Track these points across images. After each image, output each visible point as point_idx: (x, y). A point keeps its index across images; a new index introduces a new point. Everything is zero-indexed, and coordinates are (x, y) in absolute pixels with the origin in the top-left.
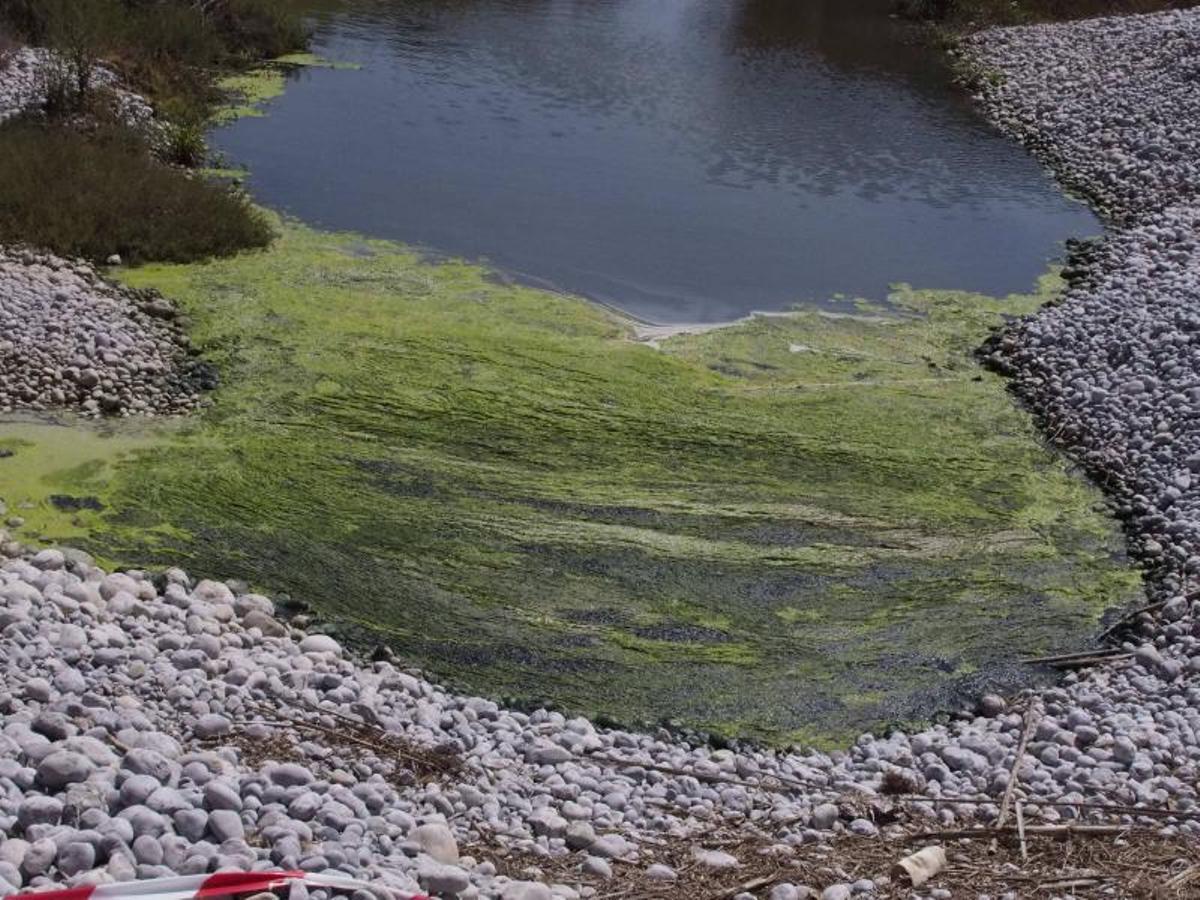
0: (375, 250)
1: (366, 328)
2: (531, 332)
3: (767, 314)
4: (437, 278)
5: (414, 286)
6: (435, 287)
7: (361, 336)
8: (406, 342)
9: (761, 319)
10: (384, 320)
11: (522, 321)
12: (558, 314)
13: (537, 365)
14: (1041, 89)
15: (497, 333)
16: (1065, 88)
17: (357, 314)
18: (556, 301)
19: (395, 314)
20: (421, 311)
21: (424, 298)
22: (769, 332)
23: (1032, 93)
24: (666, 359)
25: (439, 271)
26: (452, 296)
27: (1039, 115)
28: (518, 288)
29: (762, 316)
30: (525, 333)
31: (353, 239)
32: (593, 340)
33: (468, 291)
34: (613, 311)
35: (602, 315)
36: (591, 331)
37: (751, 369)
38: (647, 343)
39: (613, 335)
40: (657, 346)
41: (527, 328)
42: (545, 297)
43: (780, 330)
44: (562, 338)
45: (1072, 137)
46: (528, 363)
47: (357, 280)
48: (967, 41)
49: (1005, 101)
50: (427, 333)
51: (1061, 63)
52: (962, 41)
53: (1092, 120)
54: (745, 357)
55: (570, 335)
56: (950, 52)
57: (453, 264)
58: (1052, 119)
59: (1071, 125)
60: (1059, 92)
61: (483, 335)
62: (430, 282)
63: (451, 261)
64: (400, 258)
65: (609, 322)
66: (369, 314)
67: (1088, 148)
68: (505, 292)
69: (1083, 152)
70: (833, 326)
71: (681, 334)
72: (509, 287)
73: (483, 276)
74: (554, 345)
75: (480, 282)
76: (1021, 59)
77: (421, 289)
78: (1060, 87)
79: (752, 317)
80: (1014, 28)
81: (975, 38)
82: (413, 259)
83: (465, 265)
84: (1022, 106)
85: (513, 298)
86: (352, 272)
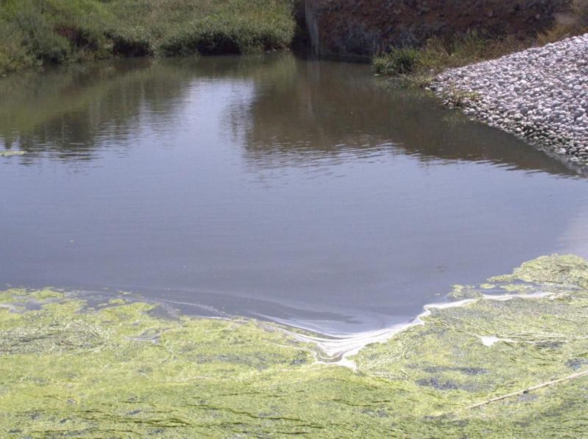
0: (41, 301)
1: (39, 404)
2: (218, 371)
3: (441, 306)
4: (105, 324)
5: (84, 338)
6: (106, 334)
7: (35, 414)
8: (87, 413)
9: (437, 314)
10: (58, 387)
11: (203, 359)
12: (236, 343)
13: (235, 418)
14: (514, 97)
15: (182, 380)
16: (535, 93)
17: (31, 384)
18: (228, 328)
19: (70, 376)
20: (96, 366)
21: (97, 350)
22: (453, 327)
23: (509, 101)
24: (369, 380)
25: (105, 315)
26: (125, 341)
27: (524, 112)
28: (187, 319)
29: (436, 310)
30: (210, 374)
31: (19, 294)
32: (284, 368)
33: (140, 333)
34: (289, 328)
35: (280, 337)
36: (279, 358)
37: (462, 377)
38: (339, 363)
39: (301, 359)
40: (351, 365)
41: (211, 367)
42: (215, 326)
43: (461, 322)
44: (252, 373)
45: (563, 123)
46: (226, 417)
47: (26, 340)
48: (436, 80)
49: (491, 109)
50: (107, 396)
51: (520, 79)
52: (432, 80)
53: (575, 109)
54: (445, 362)
55: (258, 366)
56: (427, 88)
57: (116, 304)
58: (538, 114)
59: (558, 115)
60: (531, 96)
61: (167, 385)
62: (98, 330)
63: (113, 301)
64: (65, 306)
65: (290, 342)
66: (42, 382)
67: (582, 128)
68: (175, 327)
69: (580, 131)
70: (506, 309)
71: (369, 345)
72: (178, 320)
73: (148, 312)
74: (246, 384)
75: (148, 320)
76: (485, 82)
77: (94, 340)
78: (532, 92)
79: (427, 313)
80: (467, 67)
81: (441, 77)
82: (77, 305)
83: (127, 303)
84: (506, 110)
85: (185, 333)
86: (21, 331)
